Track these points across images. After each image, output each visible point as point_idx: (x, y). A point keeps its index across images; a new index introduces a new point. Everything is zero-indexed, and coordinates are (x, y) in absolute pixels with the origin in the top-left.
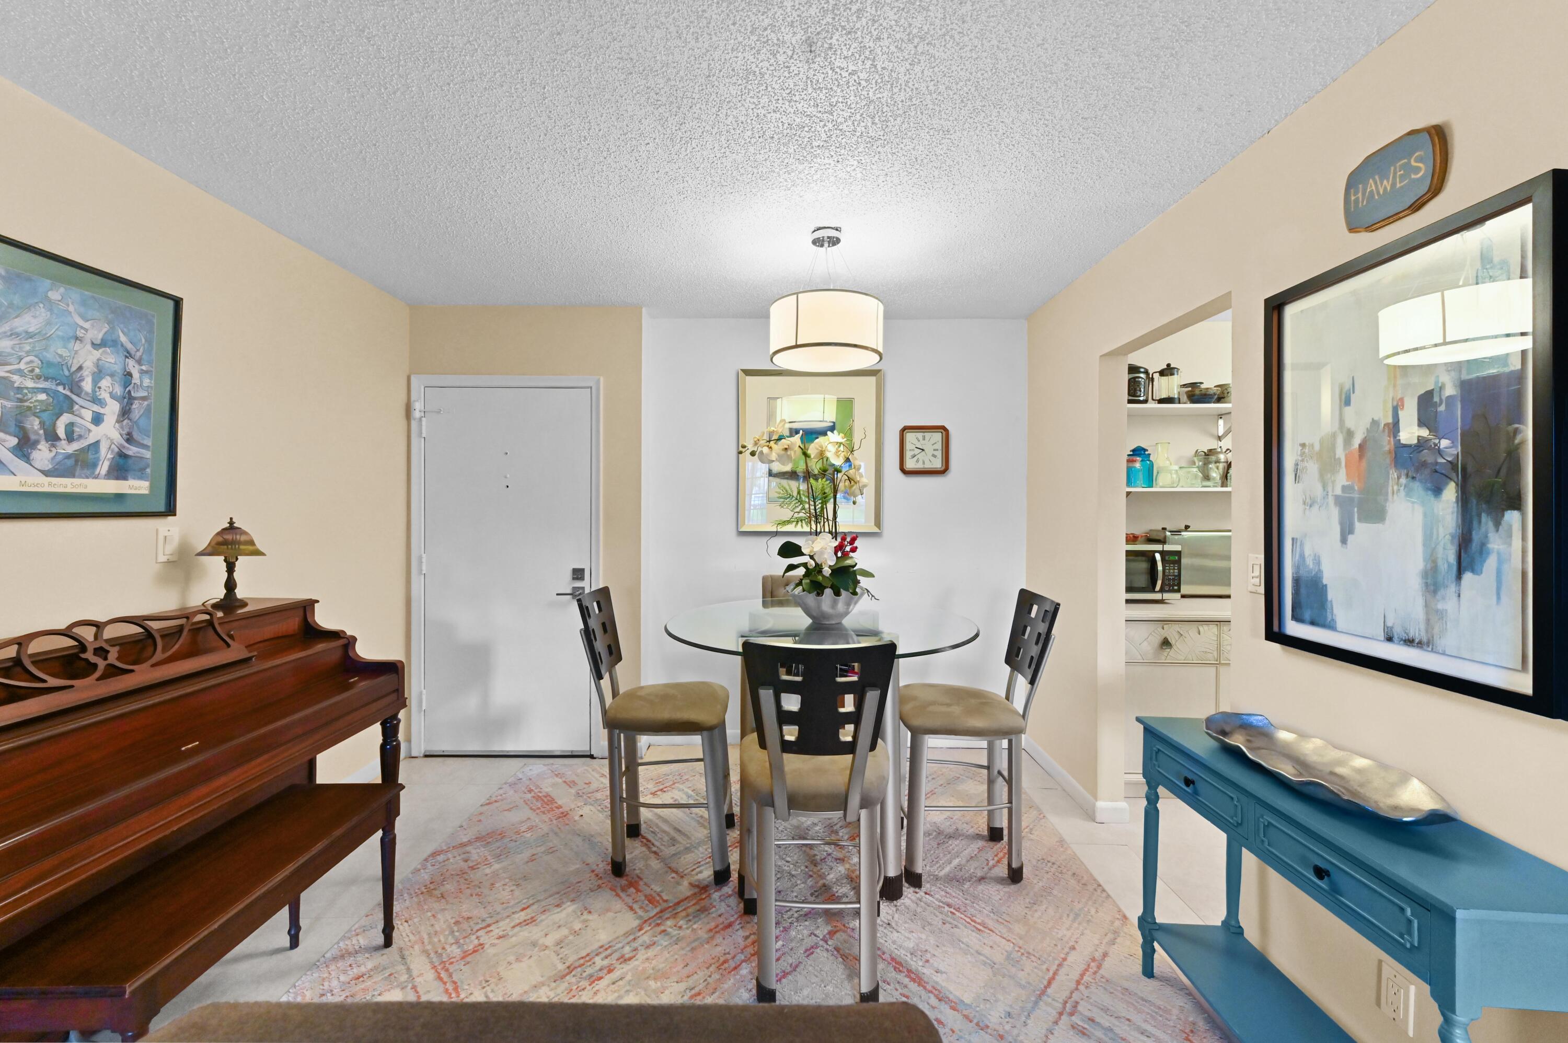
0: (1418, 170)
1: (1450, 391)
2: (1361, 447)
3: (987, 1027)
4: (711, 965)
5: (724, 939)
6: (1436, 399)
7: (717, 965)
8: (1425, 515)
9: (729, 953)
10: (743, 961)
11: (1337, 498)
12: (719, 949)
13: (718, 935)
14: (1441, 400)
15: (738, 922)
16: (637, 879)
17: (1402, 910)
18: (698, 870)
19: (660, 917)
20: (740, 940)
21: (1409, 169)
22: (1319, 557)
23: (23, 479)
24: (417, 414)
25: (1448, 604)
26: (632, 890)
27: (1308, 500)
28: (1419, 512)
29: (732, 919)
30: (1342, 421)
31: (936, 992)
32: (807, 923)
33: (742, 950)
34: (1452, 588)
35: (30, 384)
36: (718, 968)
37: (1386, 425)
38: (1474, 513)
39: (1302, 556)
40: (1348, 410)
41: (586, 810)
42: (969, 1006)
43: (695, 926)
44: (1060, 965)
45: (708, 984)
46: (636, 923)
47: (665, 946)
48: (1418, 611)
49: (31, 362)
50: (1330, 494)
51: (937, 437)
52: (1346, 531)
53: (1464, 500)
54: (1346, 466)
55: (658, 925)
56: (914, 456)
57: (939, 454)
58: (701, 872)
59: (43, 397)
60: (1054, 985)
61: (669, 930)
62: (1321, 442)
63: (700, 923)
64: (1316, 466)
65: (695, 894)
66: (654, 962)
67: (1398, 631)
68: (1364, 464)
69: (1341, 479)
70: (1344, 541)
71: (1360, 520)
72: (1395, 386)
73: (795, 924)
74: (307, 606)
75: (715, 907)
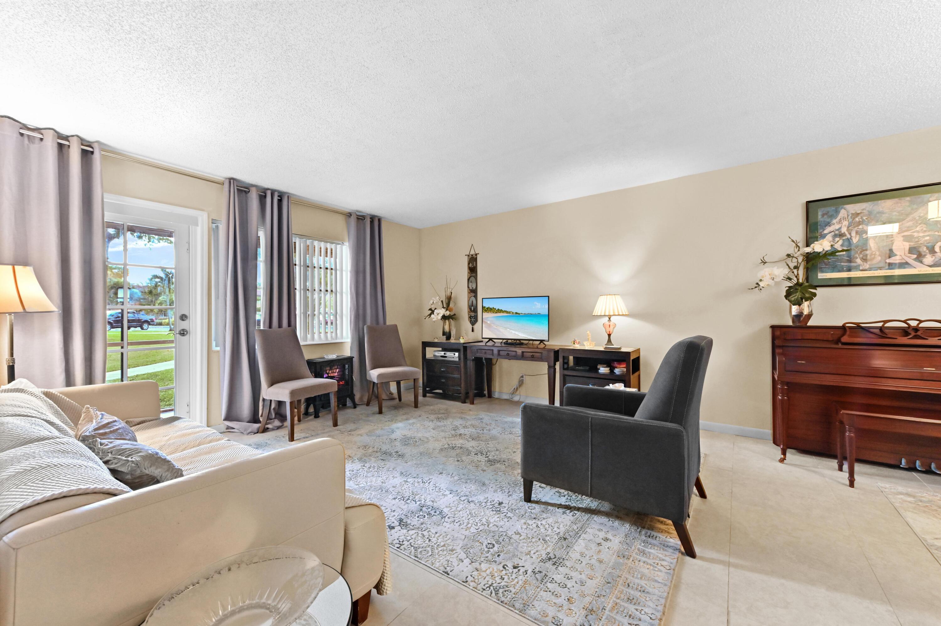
23: (920, 269)
35: (921, 235)
49: (922, 226)
59: (928, 238)
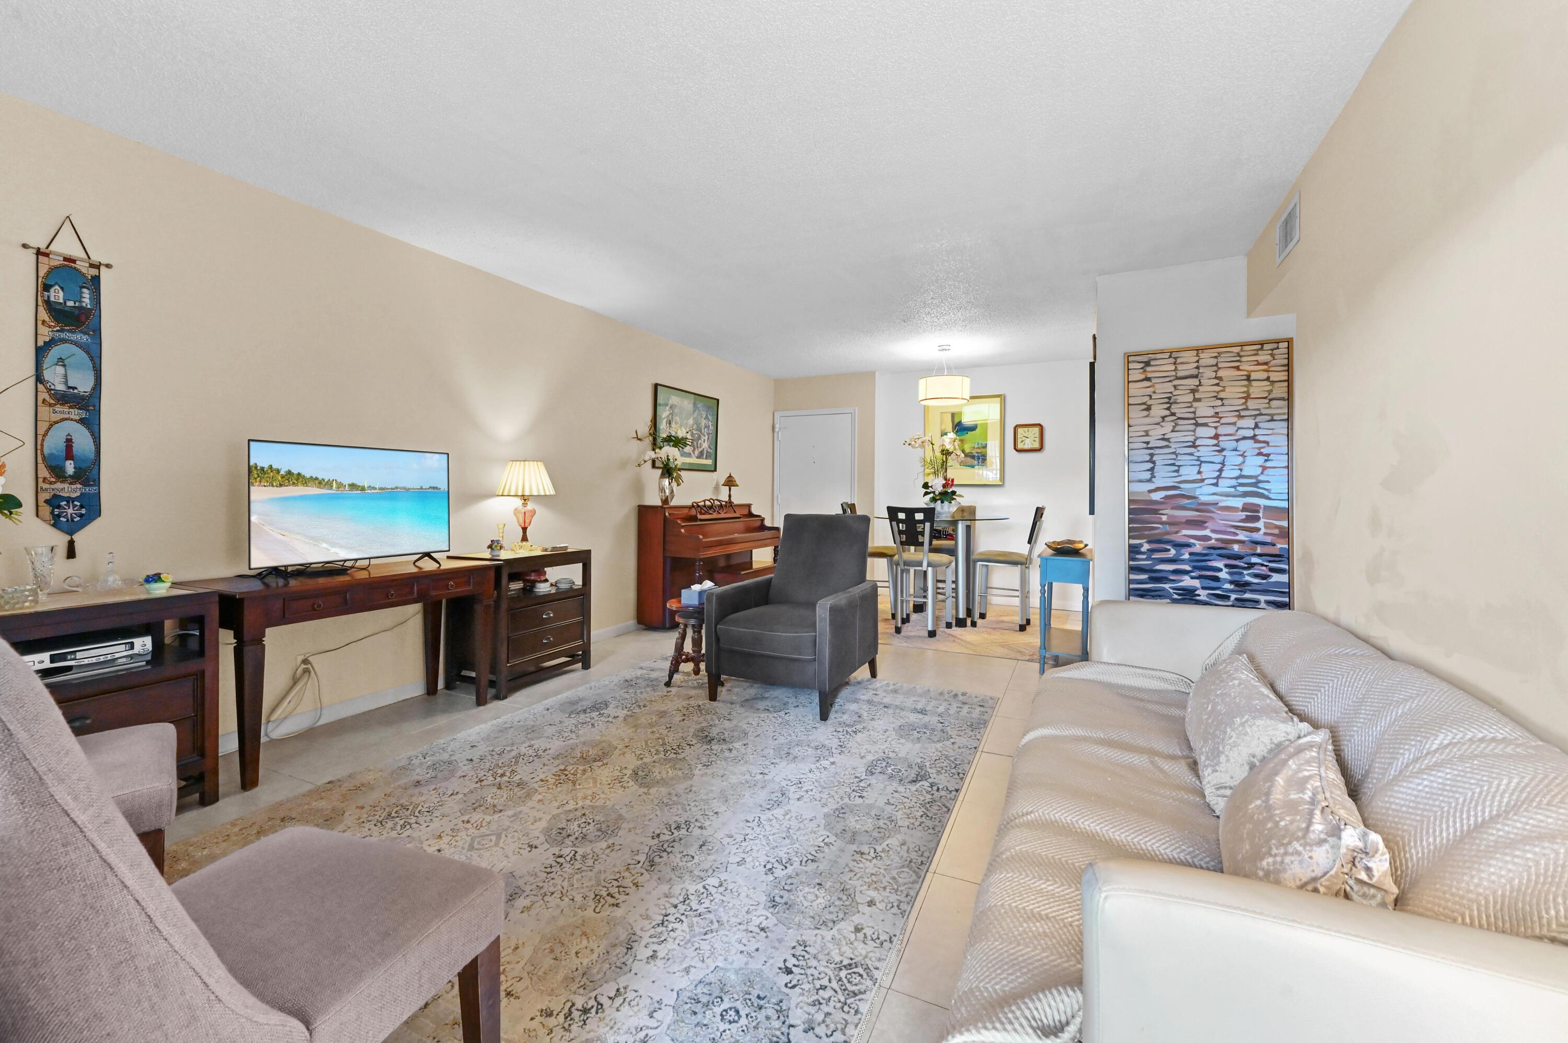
24: (777, 430)
51: (1036, 430)
56: (1022, 441)
57: (1037, 440)
74: (749, 506)
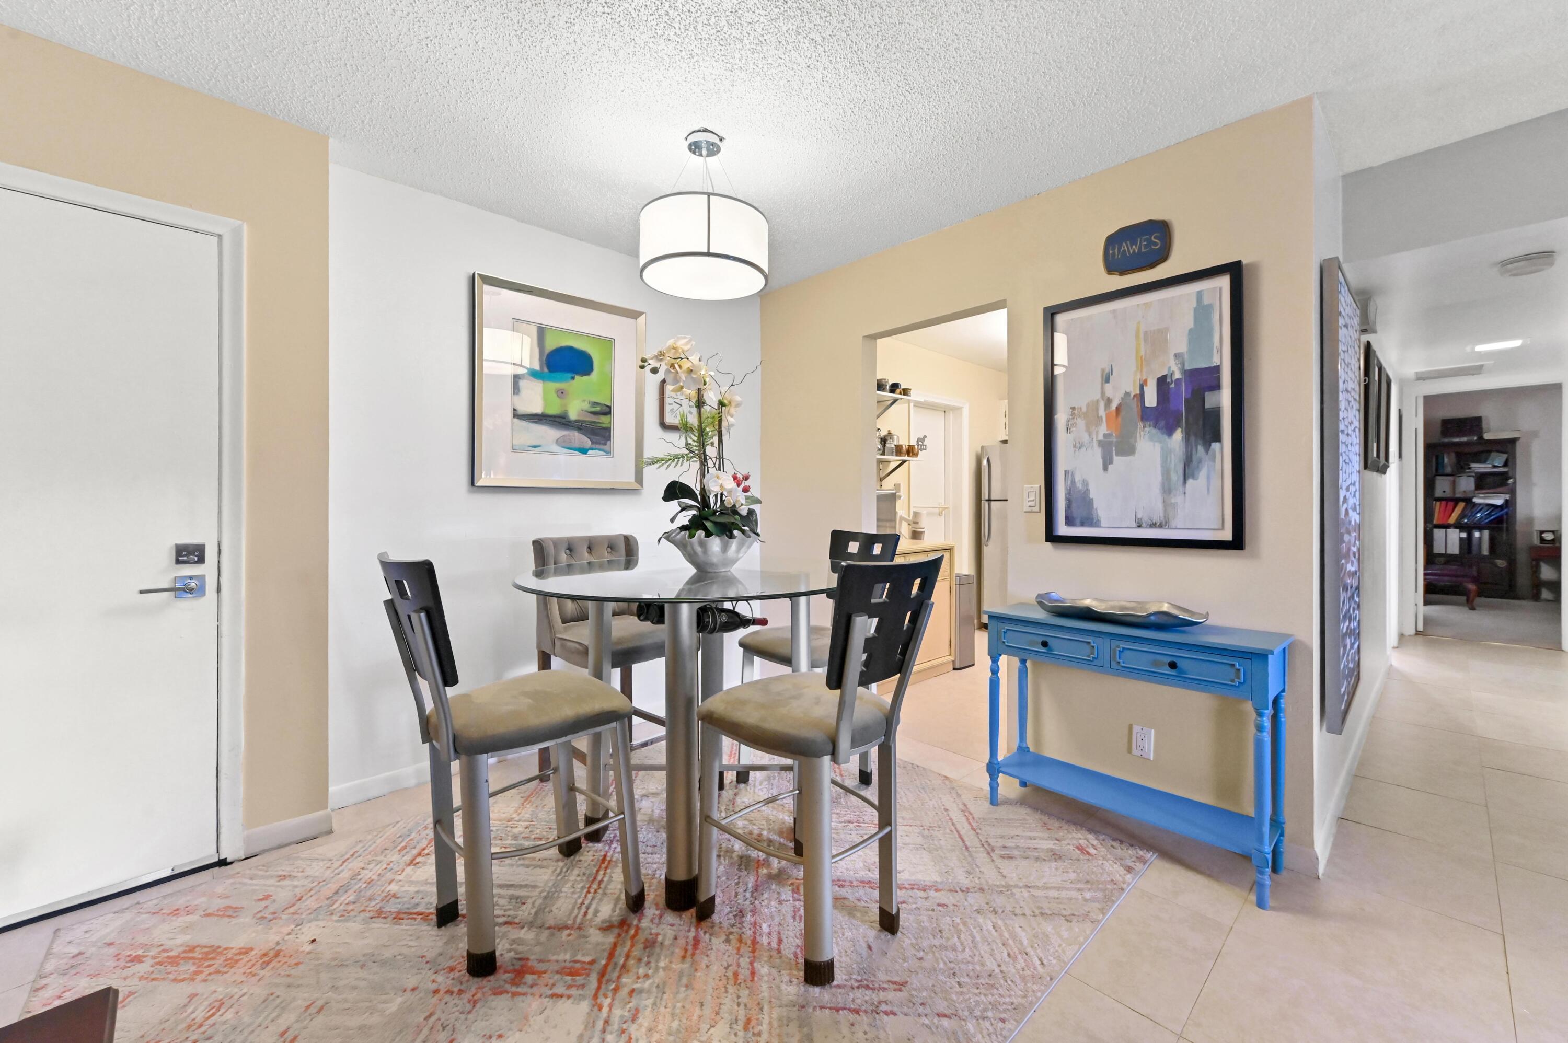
0: (1156, 244)
1: (1177, 375)
2: (1118, 409)
3: (968, 888)
4: (726, 988)
5: (707, 956)
6: (1169, 380)
7: (732, 982)
8: (1162, 449)
9: (729, 966)
10: (751, 963)
11: (1100, 442)
12: (714, 968)
13: (697, 957)
14: (1172, 381)
15: (702, 933)
16: (520, 963)
17: (1233, 665)
18: (591, 911)
19: (608, 981)
20: (723, 947)
21: (1150, 243)
22: (1087, 481)
25: (1177, 499)
26: (529, 978)
27: (1078, 445)
28: (1158, 446)
29: (692, 934)
30: (1103, 393)
31: (916, 887)
32: (766, 895)
33: (738, 954)
34: (1181, 489)
36: (736, 983)
37: (1135, 396)
38: (1193, 444)
39: (1073, 482)
40: (1107, 385)
41: (310, 931)
42: (942, 883)
43: (662, 964)
44: (953, 824)
45: (746, 1006)
46: (585, 1006)
47: (654, 1004)
48: (1159, 506)
50: (1095, 439)
52: (1107, 463)
53: (1187, 439)
54: (1107, 421)
55: (616, 990)
56: (672, 411)
58: (596, 912)
60: (966, 839)
61: (636, 986)
62: (1088, 406)
63: (662, 958)
64: (1084, 422)
65: (619, 935)
66: (660, 1027)
67: (1145, 519)
68: (1120, 419)
69: (1103, 429)
70: (1105, 468)
71: (1117, 454)
72: (1141, 371)
73: (757, 902)
75: (657, 934)
